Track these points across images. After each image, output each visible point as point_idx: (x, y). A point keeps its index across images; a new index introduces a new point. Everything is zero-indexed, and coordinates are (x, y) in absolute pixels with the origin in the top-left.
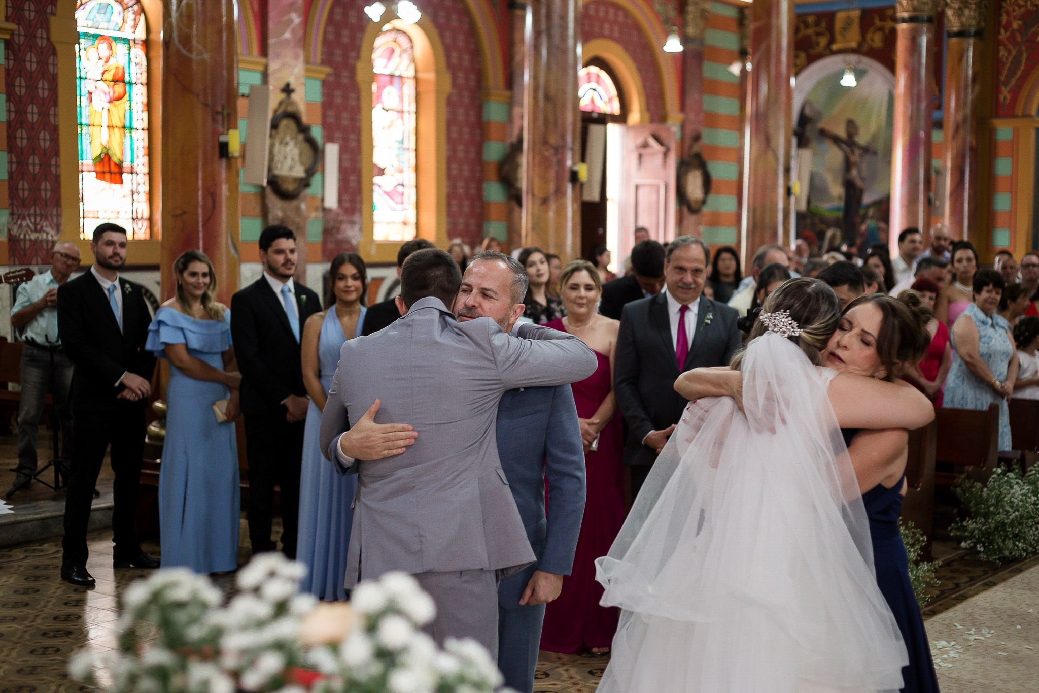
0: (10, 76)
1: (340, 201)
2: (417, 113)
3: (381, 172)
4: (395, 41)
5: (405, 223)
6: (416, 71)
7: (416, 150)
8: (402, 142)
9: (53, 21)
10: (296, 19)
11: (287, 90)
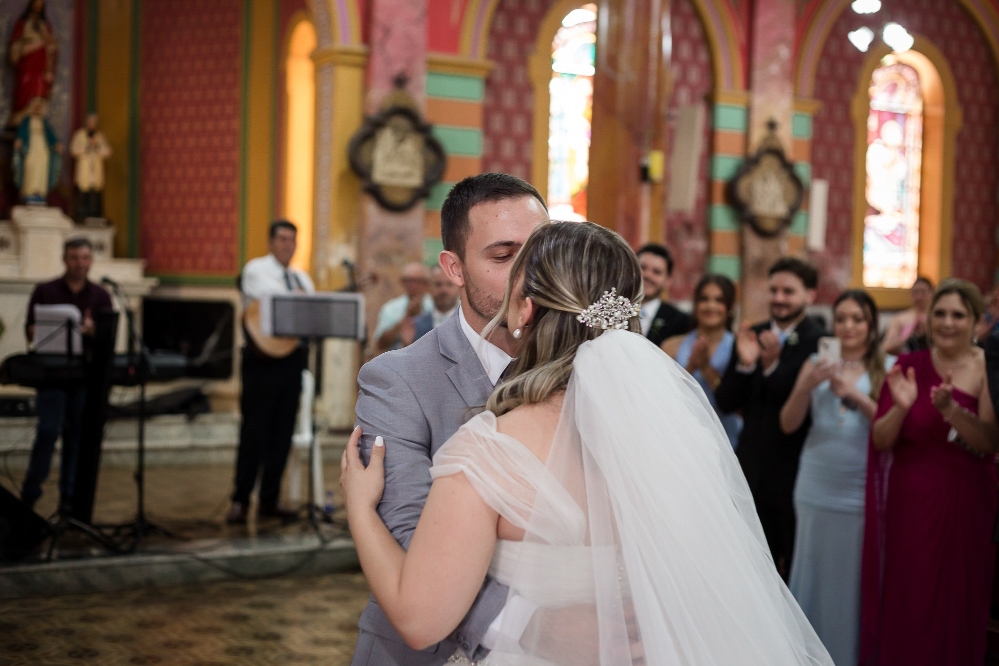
0: (487, 114)
1: (828, 240)
2: (923, 151)
3: (877, 213)
4: (900, 74)
5: (904, 268)
6: (924, 105)
7: (921, 191)
8: (903, 181)
9: (535, 61)
10: (785, 52)
11: (772, 125)
